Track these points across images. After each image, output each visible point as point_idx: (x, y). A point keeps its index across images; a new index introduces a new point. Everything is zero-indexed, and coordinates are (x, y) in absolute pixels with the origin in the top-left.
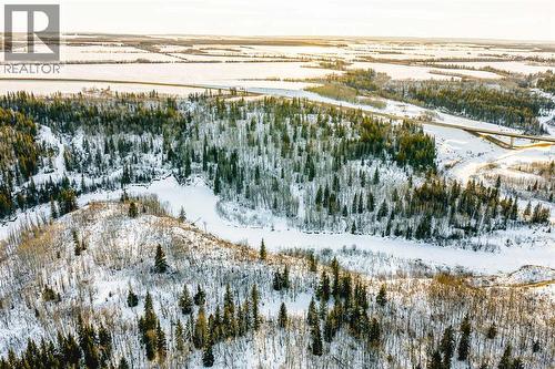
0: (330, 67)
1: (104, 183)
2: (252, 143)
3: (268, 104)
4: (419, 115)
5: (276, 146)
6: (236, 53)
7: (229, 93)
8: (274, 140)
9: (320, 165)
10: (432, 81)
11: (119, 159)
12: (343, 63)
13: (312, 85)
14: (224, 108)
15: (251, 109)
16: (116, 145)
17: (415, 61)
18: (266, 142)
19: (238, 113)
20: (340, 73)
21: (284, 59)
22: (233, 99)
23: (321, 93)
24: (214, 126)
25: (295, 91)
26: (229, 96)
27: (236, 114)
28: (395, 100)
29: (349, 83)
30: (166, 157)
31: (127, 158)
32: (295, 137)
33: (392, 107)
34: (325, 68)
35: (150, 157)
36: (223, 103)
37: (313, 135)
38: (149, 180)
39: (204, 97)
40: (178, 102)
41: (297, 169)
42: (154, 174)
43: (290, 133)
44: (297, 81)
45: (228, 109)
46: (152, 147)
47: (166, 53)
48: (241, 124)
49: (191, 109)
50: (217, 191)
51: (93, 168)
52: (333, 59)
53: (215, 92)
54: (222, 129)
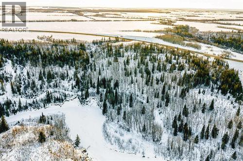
0: (165, 24)
1: (34, 102)
2: (127, 74)
3: (136, 47)
4: (220, 53)
5: (142, 77)
6: (119, 16)
7: (114, 39)
8: (141, 72)
9: (172, 93)
10: (222, 32)
11: (46, 84)
12: (171, 21)
13: (159, 34)
14: (111, 50)
15: (127, 51)
16: (46, 73)
17: (207, 21)
18: (136, 73)
19: (119, 54)
20: (171, 27)
21: (142, 19)
22: (117, 44)
23: (165, 39)
24: (105, 62)
25: (151, 39)
26: (115, 42)
27: (118, 54)
28: (205, 43)
29: (178, 33)
30: (74, 83)
31: (51, 84)
32: (153, 70)
33: (204, 48)
34: (163, 24)
35: (65, 83)
36: (111, 46)
37: (165, 69)
38: (63, 100)
39: (101, 42)
40: (86, 45)
41: (157, 96)
42: (65, 96)
43: (150, 68)
44: (151, 32)
45: (114, 50)
46: (68, 75)
47: (86, 16)
48: (121, 60)
49: (93, 50)
50: (104, 112)
51: (29, 91)
52: (166, 20)
53: (107, 39)
54: (110, 63)
